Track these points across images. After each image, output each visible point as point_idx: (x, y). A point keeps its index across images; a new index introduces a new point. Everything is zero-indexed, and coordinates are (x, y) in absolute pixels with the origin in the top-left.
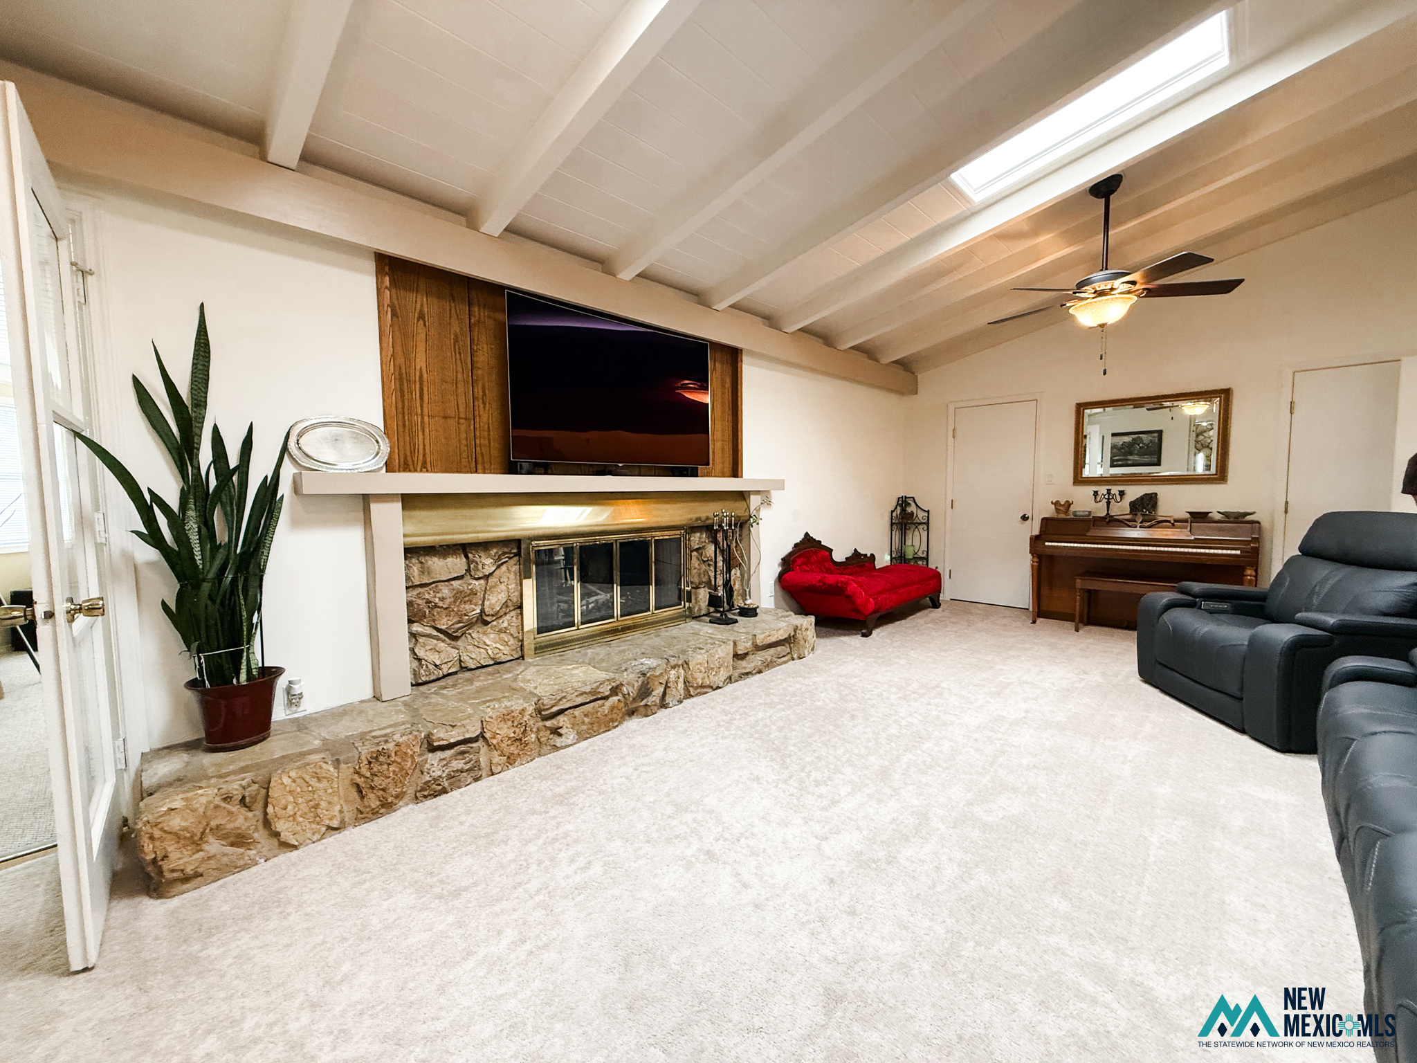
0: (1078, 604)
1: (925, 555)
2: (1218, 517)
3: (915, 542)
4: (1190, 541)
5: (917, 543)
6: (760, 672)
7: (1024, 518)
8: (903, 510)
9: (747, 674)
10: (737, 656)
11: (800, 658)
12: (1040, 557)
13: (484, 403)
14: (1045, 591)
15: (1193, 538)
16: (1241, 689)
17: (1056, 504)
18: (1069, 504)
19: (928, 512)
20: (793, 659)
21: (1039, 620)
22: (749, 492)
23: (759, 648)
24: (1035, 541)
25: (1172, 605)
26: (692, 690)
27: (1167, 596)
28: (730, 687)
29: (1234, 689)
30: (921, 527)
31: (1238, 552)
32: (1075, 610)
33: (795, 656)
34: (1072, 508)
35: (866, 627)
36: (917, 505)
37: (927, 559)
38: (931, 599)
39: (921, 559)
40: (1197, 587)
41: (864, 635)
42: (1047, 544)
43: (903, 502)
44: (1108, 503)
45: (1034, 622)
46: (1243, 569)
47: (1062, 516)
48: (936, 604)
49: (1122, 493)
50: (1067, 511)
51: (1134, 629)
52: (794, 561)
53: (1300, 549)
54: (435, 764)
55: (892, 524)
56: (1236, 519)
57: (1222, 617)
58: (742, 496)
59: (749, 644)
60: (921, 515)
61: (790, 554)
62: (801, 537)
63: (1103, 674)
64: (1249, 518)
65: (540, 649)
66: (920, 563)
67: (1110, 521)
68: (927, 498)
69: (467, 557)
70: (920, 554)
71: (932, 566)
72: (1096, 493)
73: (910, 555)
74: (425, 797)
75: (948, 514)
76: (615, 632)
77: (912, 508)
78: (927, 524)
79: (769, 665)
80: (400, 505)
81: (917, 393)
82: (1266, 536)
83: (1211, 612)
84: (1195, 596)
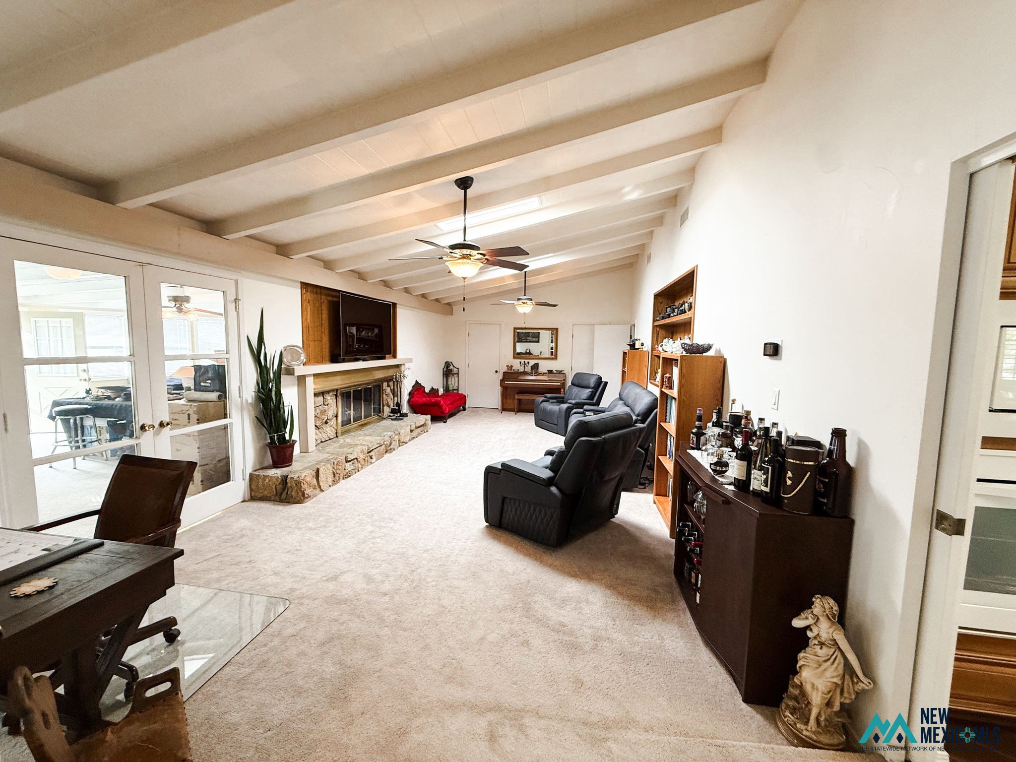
0: (516, 405)
1: (457, 388)
2: (555, 372)
3: (453, 382)
4: (547, 380)
5: (453, 383)
6: (417, 437)
7: (496, 372)
8: (447, 368)
9: (414, 438)
10: (412, 431)
11: (427, 432)
12: (503, 387)
13: (325, 334)
14: (504, 401)
15: (548, 379)
16: (557, 422)
17: (508, 366)
18: (512, 366)
19: (458, 368)
20: (425, 432)
21: (503, 412)
22: (401, 365)
23: (417, 428)
24: (502, 381)
25: (543, 401)
26: (401, 443)
27: (542, 399)
28: (411, 442)
29: (556, 423)
30: (455, 375)
31: (559, 384)
32: (515, 407)
33: (425, 431)
34: (513, 368)
35: (445, 419)
36: (453, 366)
37: (458, 390)
38: (463, 407)
39: (455, 390)
40: (549, 395)
41: (445, 422)
42: (506, 382)
43: (448, 364)
44: (524, 366)
45: (502, 413)
46: (561, 389)
47: (510, 371)
48: (464, 409)
49: (528, 363)
50: (511, 370)
51: (533, 412)
52: (414, 393)
53: (571, 383)
54: (349, 467)
55: (444, 374)
56: (560, 372)
57: (555, 404)
58: (398, 366)
59: (414, 426)
60: (455, 370)
61: (412, 390)
62: (415, 382)
63: (526, 426)
64: (563, 372)
65: (343, 433)
66: (455, 391)
67: (525, 373)
68: (458, 362)
69: (323, 397)
70: (455, 388)
71: (460, 392)
72: (520, 363)
73: (451, 388)
74: (346, 478)
75: (467, 370)
76: (362, 425)
77: (451, 367)
78: (458, 374)
79: (419, 434)
80: (313, 377)
81: (452, 315)
82: (567, 376)
83: (552, 403)
84: (548, 398)
